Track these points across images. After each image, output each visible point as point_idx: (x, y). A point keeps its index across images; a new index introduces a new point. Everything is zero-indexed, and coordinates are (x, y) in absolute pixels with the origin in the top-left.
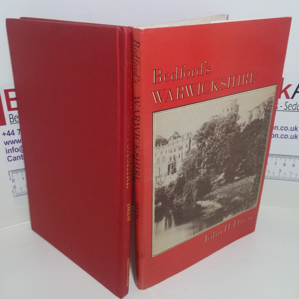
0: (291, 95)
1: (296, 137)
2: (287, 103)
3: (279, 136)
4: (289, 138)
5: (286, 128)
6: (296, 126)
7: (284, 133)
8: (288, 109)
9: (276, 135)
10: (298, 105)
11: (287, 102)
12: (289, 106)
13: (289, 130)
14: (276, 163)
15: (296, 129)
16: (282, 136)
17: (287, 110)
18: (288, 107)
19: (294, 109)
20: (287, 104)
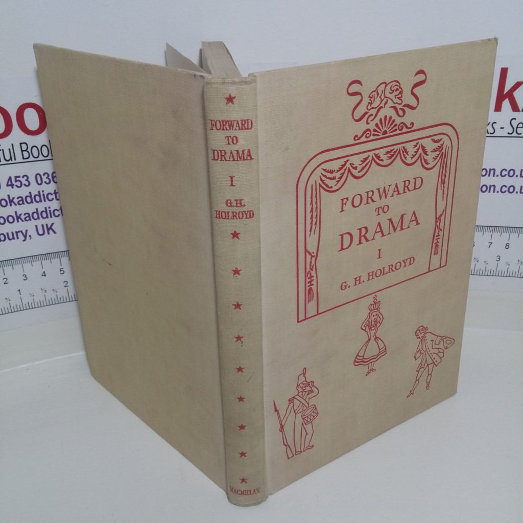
0: (521, 105)
2: (513, 121)
4: (517, 193)
5: (511, 173)
7: (508, 181)
8: (515, 132)
9: (490, 186)
11: (515, 119)
12: (517, 127)
13: (517, 176)
14: (492, 243)
17: (515, 135)
18: (515, 130)
20: (515, 123)
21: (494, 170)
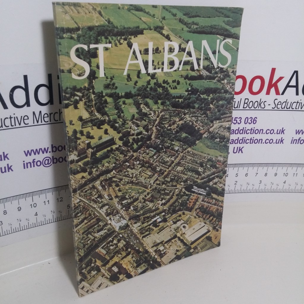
0: (281, 91)
1: (282, 141)
4: (274, 143)
5: (272, 132)
6: (283, 128)
7: (269, 136)
9: (260, 140)
10: (288, 102)
11: (277, 99)
12: (278, 104)
13: (275, 133)
15: (283, 132)
16: (267, 141)
17: (276, 109)
18: (276, 106)
19: (283, 107)
20: (276, 102)
21: (263, 130)
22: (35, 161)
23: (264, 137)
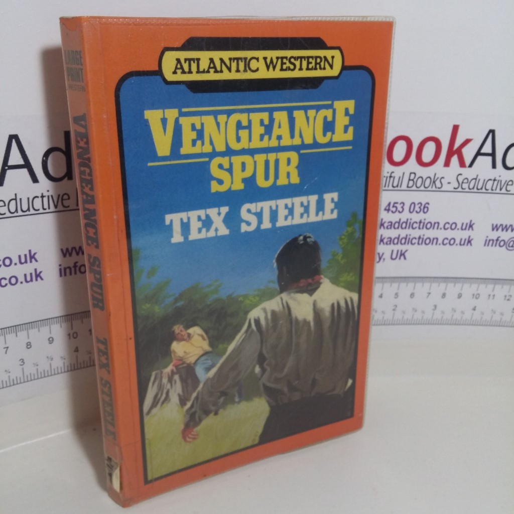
0: (468, 161)
1: (469, 242)
2: (460, 176)
3: (440, 241)
4: (457, 245)
5: (453, 226)
6: (471, 221)
7: (450, 234)
8: (460, 187)
9: (434, 239)
10: (479, 180)
11: (461, 174)
12: (463, 183)
13: (458, 229)
15: (471, 226)
16: (446, 241)
17: (460, 189)
18: (460, 185)
19: (471, 187)
20: (461, 179)
21: (438, 223)
22: (77, 264)
23: (441, 234)
